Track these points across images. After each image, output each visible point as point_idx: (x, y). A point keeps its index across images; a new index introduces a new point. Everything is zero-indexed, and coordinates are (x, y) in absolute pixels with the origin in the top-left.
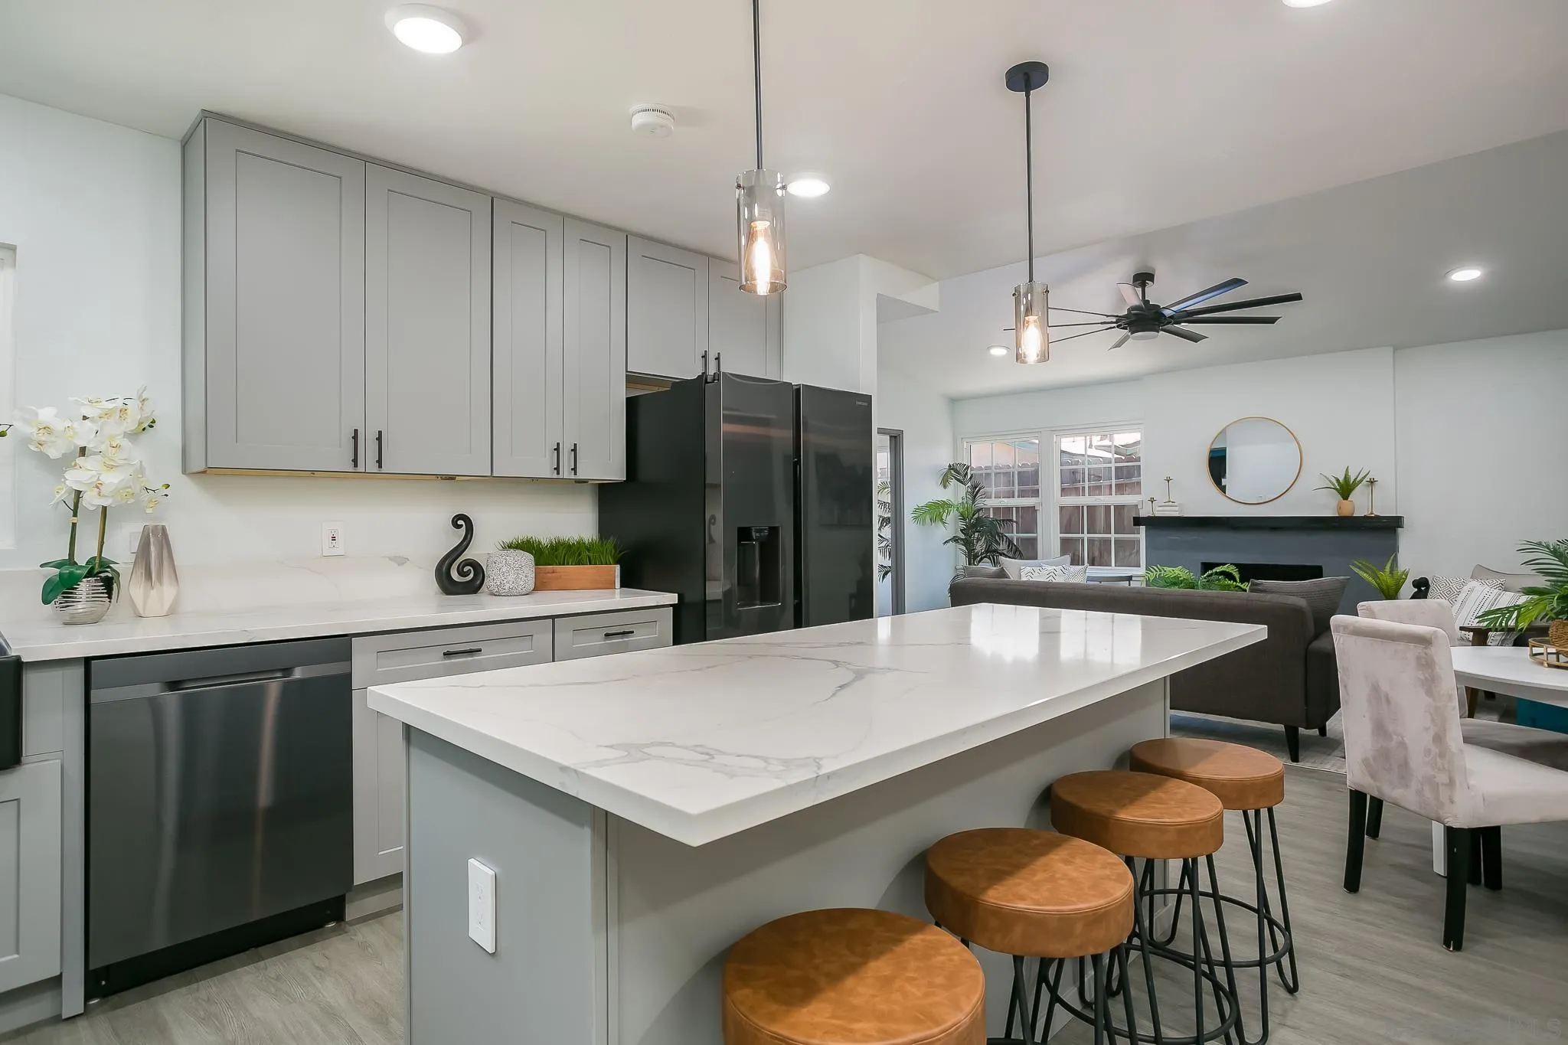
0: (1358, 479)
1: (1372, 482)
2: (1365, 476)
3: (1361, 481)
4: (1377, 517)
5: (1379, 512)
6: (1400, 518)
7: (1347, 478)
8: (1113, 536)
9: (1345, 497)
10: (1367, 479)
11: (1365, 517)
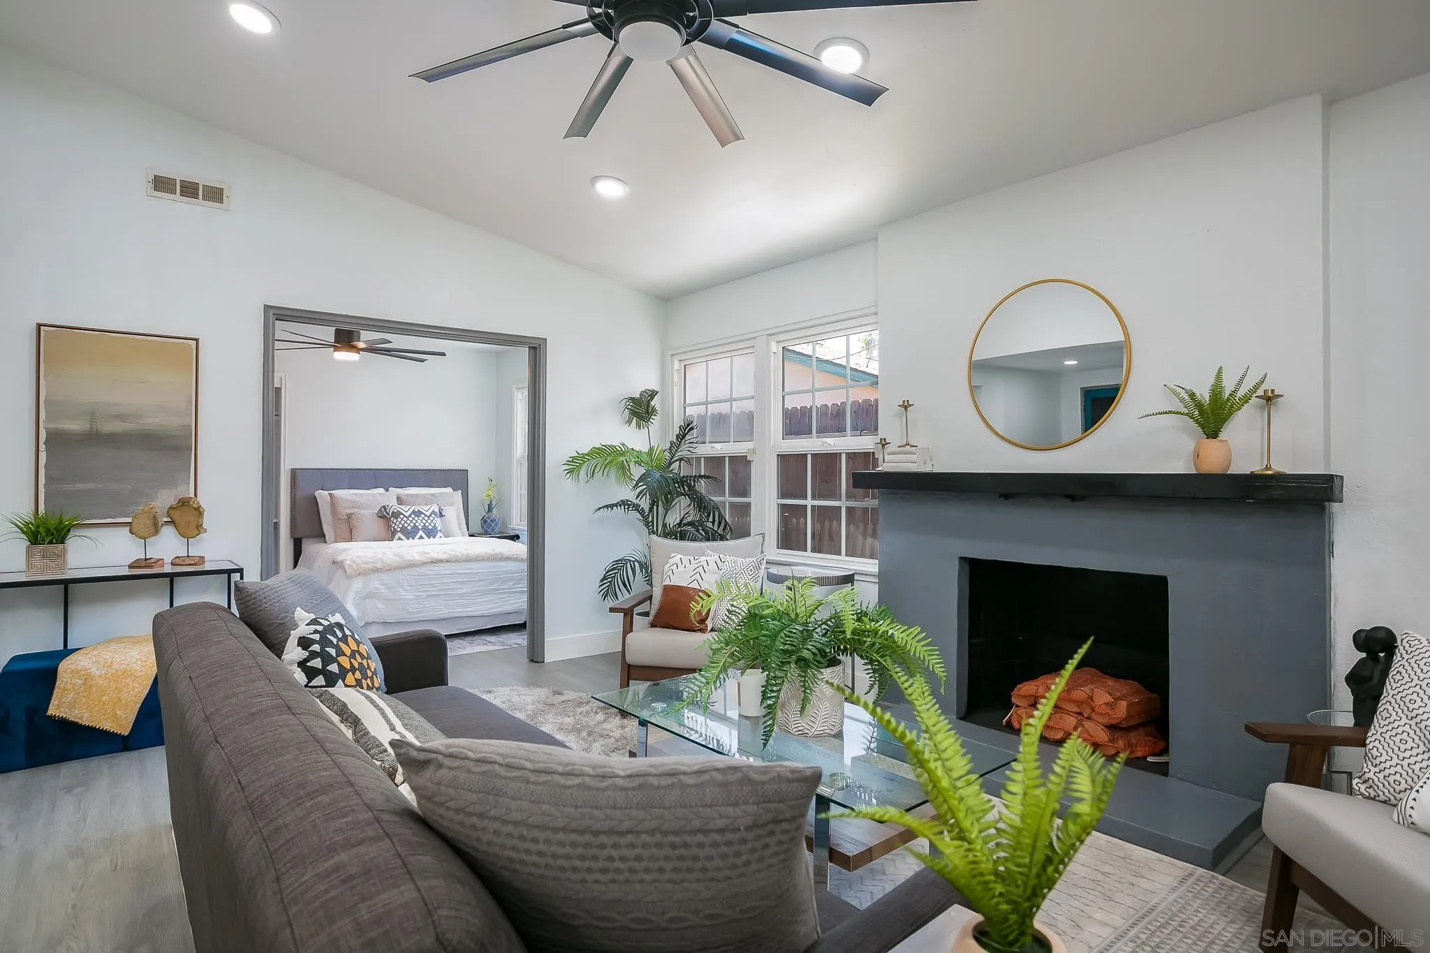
0: (1240, 393)
1: (1270, 399)
2: (1256, 387)
3: (1246, 399)
4: (1280, 478)
5: (1283, 465)
6: (1330, 478)
7: (1216, 392)
8: (809, 502)
9: (1213, 434)
10: (1260, 392)
11: (1253, 477)
